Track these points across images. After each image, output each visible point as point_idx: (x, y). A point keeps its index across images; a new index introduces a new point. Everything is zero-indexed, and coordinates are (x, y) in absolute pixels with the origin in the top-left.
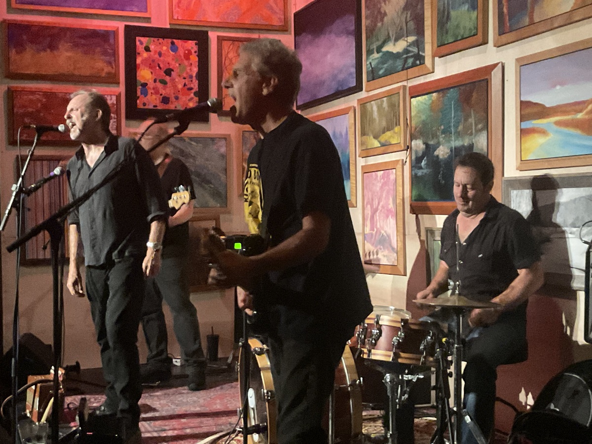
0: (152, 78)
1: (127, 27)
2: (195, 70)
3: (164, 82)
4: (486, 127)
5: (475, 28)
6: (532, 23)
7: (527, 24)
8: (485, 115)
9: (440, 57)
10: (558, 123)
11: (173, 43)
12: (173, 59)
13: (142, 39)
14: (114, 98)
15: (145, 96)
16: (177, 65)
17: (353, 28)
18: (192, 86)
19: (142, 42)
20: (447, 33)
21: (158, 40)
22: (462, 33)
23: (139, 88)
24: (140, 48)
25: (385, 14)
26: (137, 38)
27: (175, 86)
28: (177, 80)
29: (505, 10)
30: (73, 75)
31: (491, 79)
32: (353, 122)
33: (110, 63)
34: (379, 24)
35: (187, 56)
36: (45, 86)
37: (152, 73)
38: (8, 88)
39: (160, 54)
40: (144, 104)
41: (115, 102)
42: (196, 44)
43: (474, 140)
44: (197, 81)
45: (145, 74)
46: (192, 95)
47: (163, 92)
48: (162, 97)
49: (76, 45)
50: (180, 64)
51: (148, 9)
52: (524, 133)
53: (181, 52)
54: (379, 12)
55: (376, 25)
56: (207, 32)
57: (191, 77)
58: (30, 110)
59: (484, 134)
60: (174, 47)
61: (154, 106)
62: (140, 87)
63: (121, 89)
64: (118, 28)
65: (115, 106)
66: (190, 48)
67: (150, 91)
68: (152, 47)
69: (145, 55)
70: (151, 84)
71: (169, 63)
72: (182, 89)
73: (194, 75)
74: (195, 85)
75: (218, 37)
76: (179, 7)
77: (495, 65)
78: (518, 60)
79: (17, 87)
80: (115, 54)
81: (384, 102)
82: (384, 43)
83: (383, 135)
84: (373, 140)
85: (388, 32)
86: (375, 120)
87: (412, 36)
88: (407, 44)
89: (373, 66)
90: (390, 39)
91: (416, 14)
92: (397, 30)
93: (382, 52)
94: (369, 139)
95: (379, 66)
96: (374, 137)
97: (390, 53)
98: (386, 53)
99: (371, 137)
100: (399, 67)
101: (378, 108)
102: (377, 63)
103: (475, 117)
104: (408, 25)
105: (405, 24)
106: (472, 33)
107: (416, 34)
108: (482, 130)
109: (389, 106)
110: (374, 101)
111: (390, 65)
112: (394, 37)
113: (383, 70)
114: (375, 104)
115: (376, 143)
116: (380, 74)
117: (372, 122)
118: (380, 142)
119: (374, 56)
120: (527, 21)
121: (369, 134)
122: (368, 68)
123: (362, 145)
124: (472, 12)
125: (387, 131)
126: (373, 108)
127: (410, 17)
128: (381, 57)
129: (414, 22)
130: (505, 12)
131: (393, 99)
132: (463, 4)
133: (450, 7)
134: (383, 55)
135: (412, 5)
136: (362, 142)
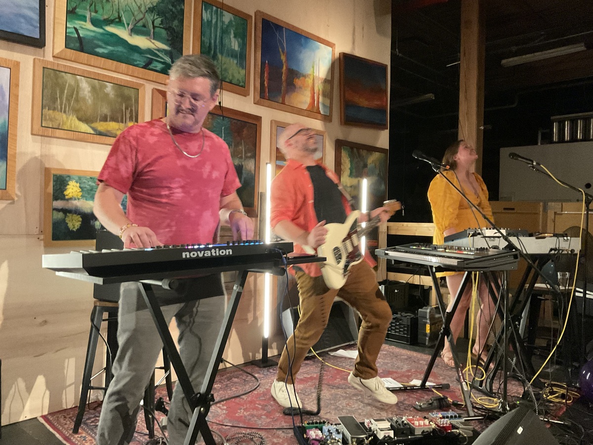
6: (283, 103)
43: (243, 163)
59: (253, 161)
81: (106, 86)
82: (109, 22)
83: (102, 123)
84: (77, 122)
85: (119, 16)
86: (84, 99)
87: (163, 43)
88: (154, 47)
89: (81, 35)
90: (123, 25)
91: (170, 27)
92: (136, 23)
93: (104, 29)
94: (67, 118)
95: (96, 42)
96: (80, 119)
97: (122, 39)
98: (113, 35)
99: (71, 117)
100: (138, 62)
101: (93, 88)
102: (92, 36)
103: (245, 146)
104: (157, 30)
105: (152, 26)
106: (240, 84)
107: (170, 45)
108: (251, 157)
109: (117, 96)
110: (83, 78)
111: (121, 52)
112: (130, 27)
113: (105, 51)
114: (86, 81)
115: (84, 127)
116: (98, 52)
117: (77, 100)
118: (93, 129)
119: (85, 25)
120: (281, 100)
121: (67, 112)
122: (69, 33)
123: (45, 120)
124: (241, 69)
125: (110, 121)
126: (80, 85)
127: (160, 24)
128: (102, 34)
129: (168, 33)
130: (266, 85)
131: (127, 92)
132: (232, 56)
133: (218, 50)
134: (107, 34)
135: (165, 15)
136: (45, 116)
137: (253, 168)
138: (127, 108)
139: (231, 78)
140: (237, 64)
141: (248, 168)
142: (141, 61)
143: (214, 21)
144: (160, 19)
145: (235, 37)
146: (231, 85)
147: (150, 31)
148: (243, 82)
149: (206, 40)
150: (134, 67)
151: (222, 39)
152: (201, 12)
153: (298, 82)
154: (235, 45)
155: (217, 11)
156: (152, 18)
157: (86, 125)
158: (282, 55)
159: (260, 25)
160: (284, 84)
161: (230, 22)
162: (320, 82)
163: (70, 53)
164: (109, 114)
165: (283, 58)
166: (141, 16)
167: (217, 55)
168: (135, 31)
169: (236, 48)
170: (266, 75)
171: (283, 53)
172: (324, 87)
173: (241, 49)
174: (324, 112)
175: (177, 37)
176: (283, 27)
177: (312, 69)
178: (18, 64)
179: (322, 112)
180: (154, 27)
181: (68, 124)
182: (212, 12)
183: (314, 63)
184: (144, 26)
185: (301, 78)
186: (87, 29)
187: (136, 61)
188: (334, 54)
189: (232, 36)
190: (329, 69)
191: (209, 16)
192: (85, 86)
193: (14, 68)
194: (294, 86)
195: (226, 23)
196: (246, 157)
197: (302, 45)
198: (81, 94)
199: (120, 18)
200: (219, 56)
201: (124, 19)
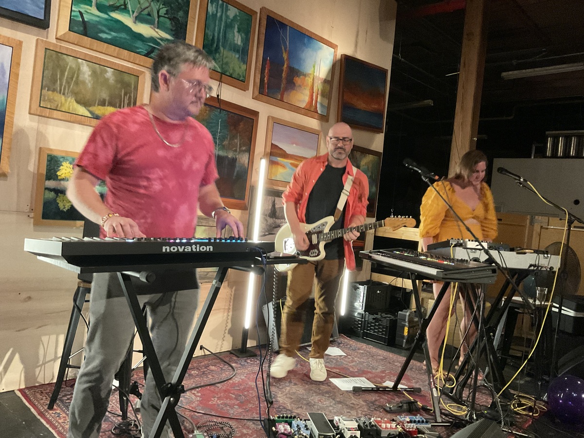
4: (249, 151)
6: (282, 100)
7: (279, 99)
10: (291, 164)
43: (237, 156)
52: (271, 163)
59: (247, 155)
78: (272, 118)
81: (106, 72)
82: (115, 8)
83: (99, 107)
84: (75, 104)
85: (125, 2)
86: (84, 83)
87: (166, 33)
88: (158, 36)
89: (86, 20)
90: (128, 12)
91: (174, 17)
92: (142, 11)
93: (109, 16)
94: (66, 100)
95: (100, 27)
96: (78, 102)
97: (127, 26)
98: (118, 22)
99: (69, 99)
100: (140, 50)
101: (94, 73)
102: (96, 21)
103: (240, 140)
104: (161, 19)
105: (157, 15)
106: (241, 79)
107: (173, 35)
108: (245, 151)
109: (117, 81)
110: (84, 61)
111: (125, 38)
112: (136, 14)
113: (109, 37)
114: (88, 65)
115: (82, 110)
116: (101, 38)
117: (77, 83)
118: (91, 112)
119: (90, 10)
120: (279, 97)
121: (66, 94)
122: (74, 16)
123: (44, 101)
124: (242, 63)
125: (108, 106)
126: (81, 68)
127: (165, 14)
128: (106, 20)
129: (171, 23)
130: (266, 81)
131: (127, 78)
132: (234, 51)
133: (221, 44)
134: (111, 20)
135: (171, 6)
136: (44, 96)
137: (247, 161)
138: (125, 94)
139: (231, 71)
140: (238, 58)
141: (242, 161)
142: (143, 49)
143: (219, 14)
144: (166, 9)
145: (239, 32)
146: (231, 78)
147: (155, 20)
148: (243, 77)
149: (209, 33)
150: (136, 54)
151: (225, 33)
152: (206, 6)
153: (298, 80)
154: (238, 40)
155: (223, 5)
156: (157, 7)
157: (84, 108)
158: (284, 54)
159: (264, 22)
160: (284, 81)
161: (235, 16)
162: (320, 82)
163: (74, 36)
164: (107, 99)
165: (285, 56)
166: (147, 4)
167: (219, 48)
168: (139, 19)
169: (239, 43)
170: (266, 71)
171: (286, 51)
172: (323, 87)
173: (243, 44)
174: (322, 112)
175: (181, 28)
176: (287, 25)
177: (313, 69)
178: (21, 43)
179: (319, 112)
180: (159, 16)
181: (67, 105)
182: (218, 6)
183: (315, 62)
184: (149, 15)
185: (301, 77)
186: (92, 13)
187: (138, 48)
188: (336, 55)
189: (236, 30)
190: (330, 70)
191: (214, 9)
192: (86, 70)
193: (17, 48)
194: (294, 84)
195: (231, 17)
196: (241, 151)
197: (304, 44)
198: (81, 78)
199: (125, 5)
200: (222, 49)
201: (129, 6)
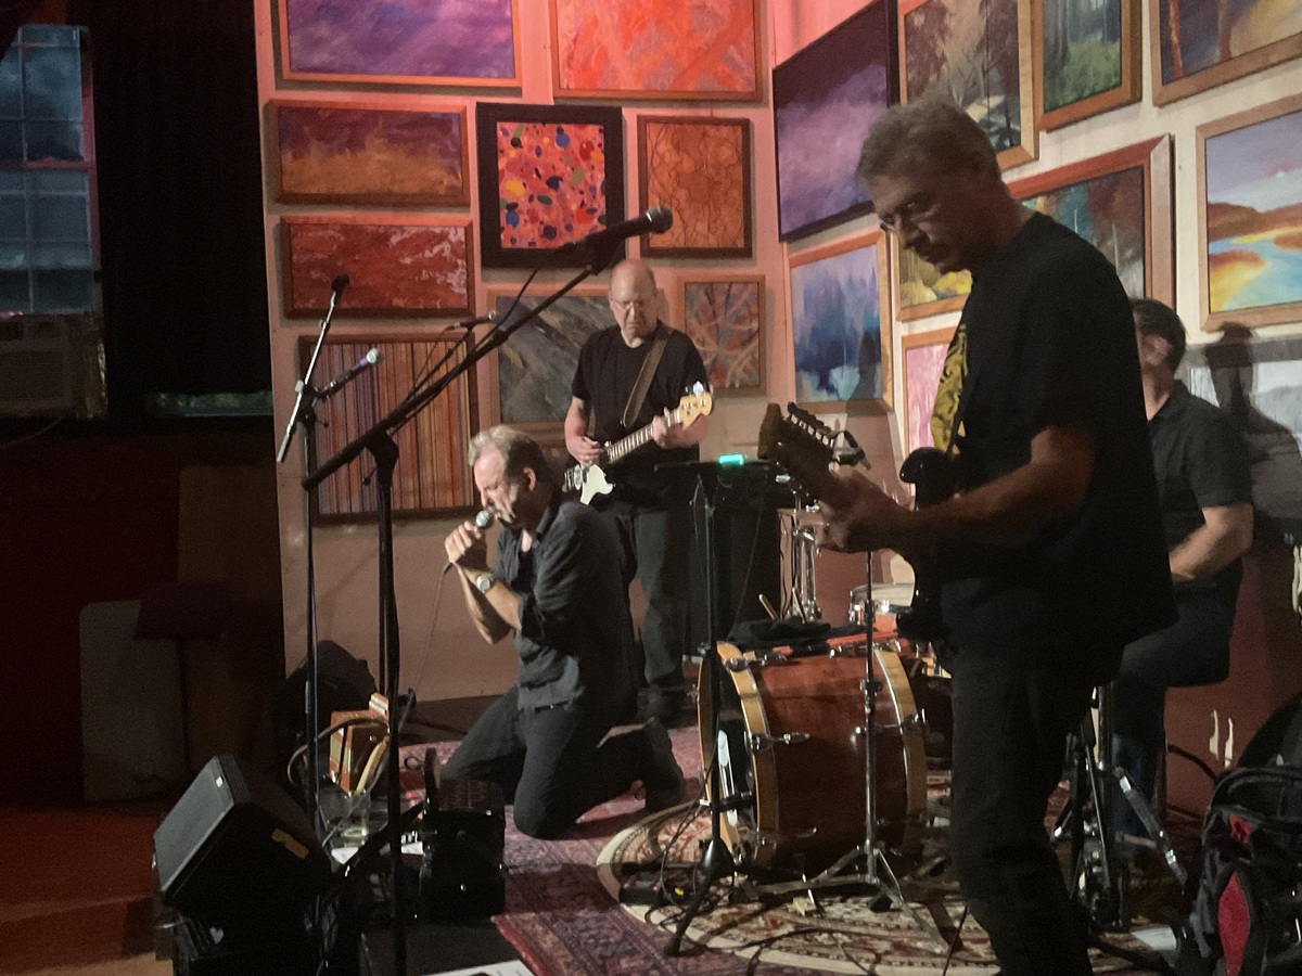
0: (525, 195)
1: (479, 105)
2: (600, 177)
3: (546, 201)
4: (1142, 254)
5: (1116, 74)
6: (1227, 58)
7: (1217, 60)
8: (1137, 232)
9: (1049, 131)
10: (1281, 241)
11: (560, 131)
12: (561, 160)
13: (507, 125)
14: (461, 232)
15: (514, 226)
16: (569, 169)
17: (883, 87)
18: (595, 206)
19: (506, 130)
20: (1063, 85)
21: (535, 127)
22: (1091, 85)
23: (504, 212)
24: (504, 142)
25: (944, 59)
26: (499, 125)
27: (566, 208)
28: (568, 196)
29: (1174, 38)
30: (391, 194)
31: (1149, 168)
32: (885, 258)
33: (452, 171)
34: (932, 79)
35: (585, 154)
36: (346, 215)
37: (524, 185)
38: (282, 219)
39: (539, 152)
40: (513, 241)
41: (463, 239)
42: (600, 131)
44: (604, 198)
45: (512, 188)
46: (595, 221)
47: (545, 218)
48: (542, 227)
49: (394, 140)
50: (573, 169)
51: (517, 73)
52: (1214, 262)
53: (575, 145)
54: (932, 55)
55: (926, 80)
56: (619, 110)
57: (593, 189)
58: (320, 256)
59: (1138, 268)
60: (562, 139)
61: (530, 244)
62: (506, 211)
63: (473, 214)
64: (465, 110)
65: (464, 246)
66: (590, 139)
67: (522, 218)
68: (525, 140)
69: (513, 153)
70: (524, 205)
71: (554, 167)
72: (578, 212)
73: (599, 185)
74: (600, 205)
75: (639, 117)
76: (569, 66)
77: (1155, 142)
78: (1201, 129)
79: (296, 217)
80: (461, 154)
84: (924, 288)
88: (987, 111)
91: (1001, 56)
92: (966, 86)
96: (925, 284)
99: (918, 284)
103: (1120, 237)
104: (989, 75)
106: (1110, 85)
107: (1003, 91)
108: (1133, 259)
112: (961, 98)
115: (929, 293)
118: (937, 292)
120: (1217, 54)
121: (916, 278)
123: (902, 299)
124: (1110, 45)
127: (991, 63)
129: (1000, 70)
130: (1176, 40)
132: (1093, 29)
133: (1069, 38)
135: (996, 41)
139: (1093, 81)
144: (990, 52)
147: (981, 86)
149: (1051, 33)
151: (1074, 6)
156: (981, 60)
157: (930, 290)
166: (970, 69)
167: (1066, 50)
168: (966, 101)
169: (1101, 2)
170: (1172, 13)
175: (1011, 67)
181: (918, 293)
184: (974, 83)
193: (879, 241)
196: (1124, 265)
200: (1072, 47)
201: (954, 92)
